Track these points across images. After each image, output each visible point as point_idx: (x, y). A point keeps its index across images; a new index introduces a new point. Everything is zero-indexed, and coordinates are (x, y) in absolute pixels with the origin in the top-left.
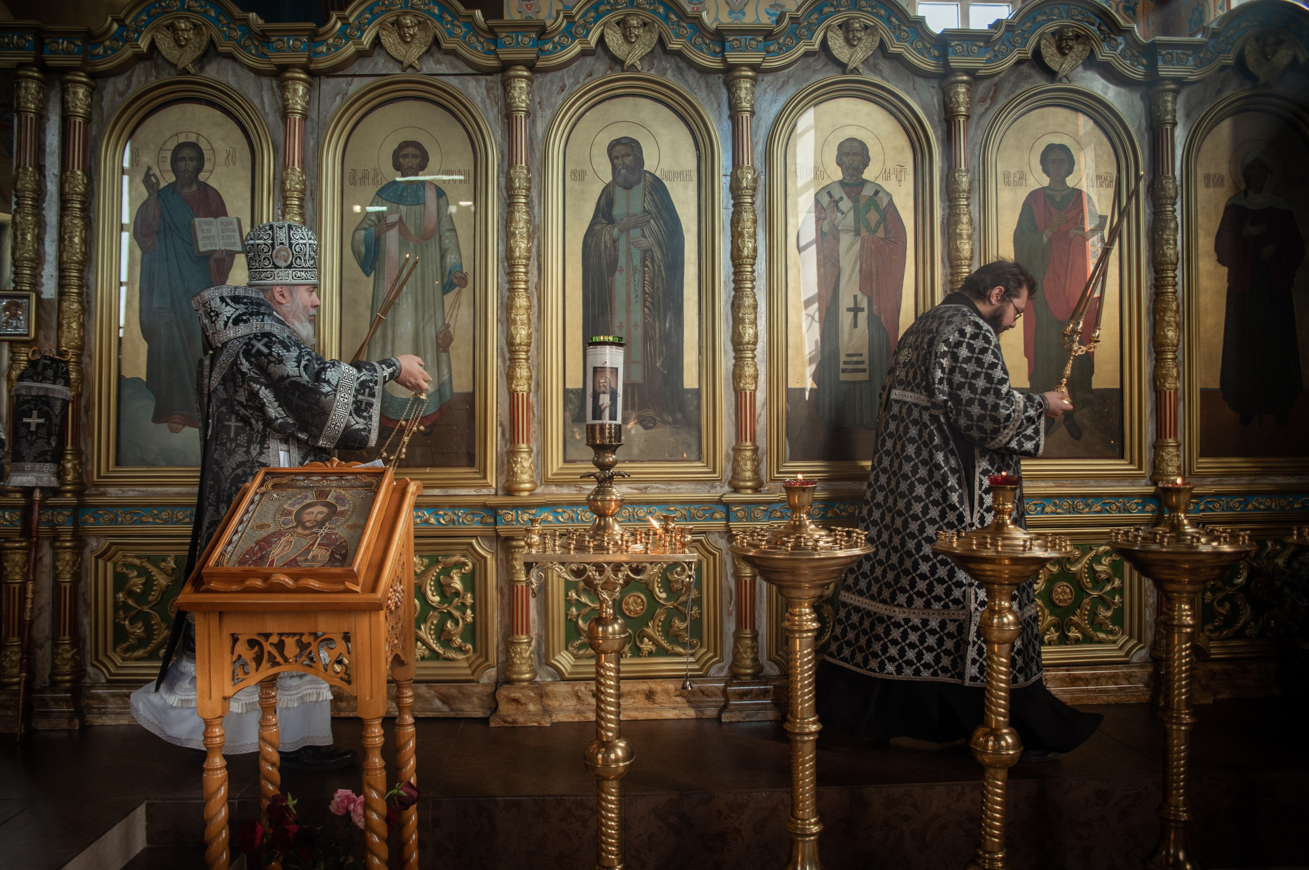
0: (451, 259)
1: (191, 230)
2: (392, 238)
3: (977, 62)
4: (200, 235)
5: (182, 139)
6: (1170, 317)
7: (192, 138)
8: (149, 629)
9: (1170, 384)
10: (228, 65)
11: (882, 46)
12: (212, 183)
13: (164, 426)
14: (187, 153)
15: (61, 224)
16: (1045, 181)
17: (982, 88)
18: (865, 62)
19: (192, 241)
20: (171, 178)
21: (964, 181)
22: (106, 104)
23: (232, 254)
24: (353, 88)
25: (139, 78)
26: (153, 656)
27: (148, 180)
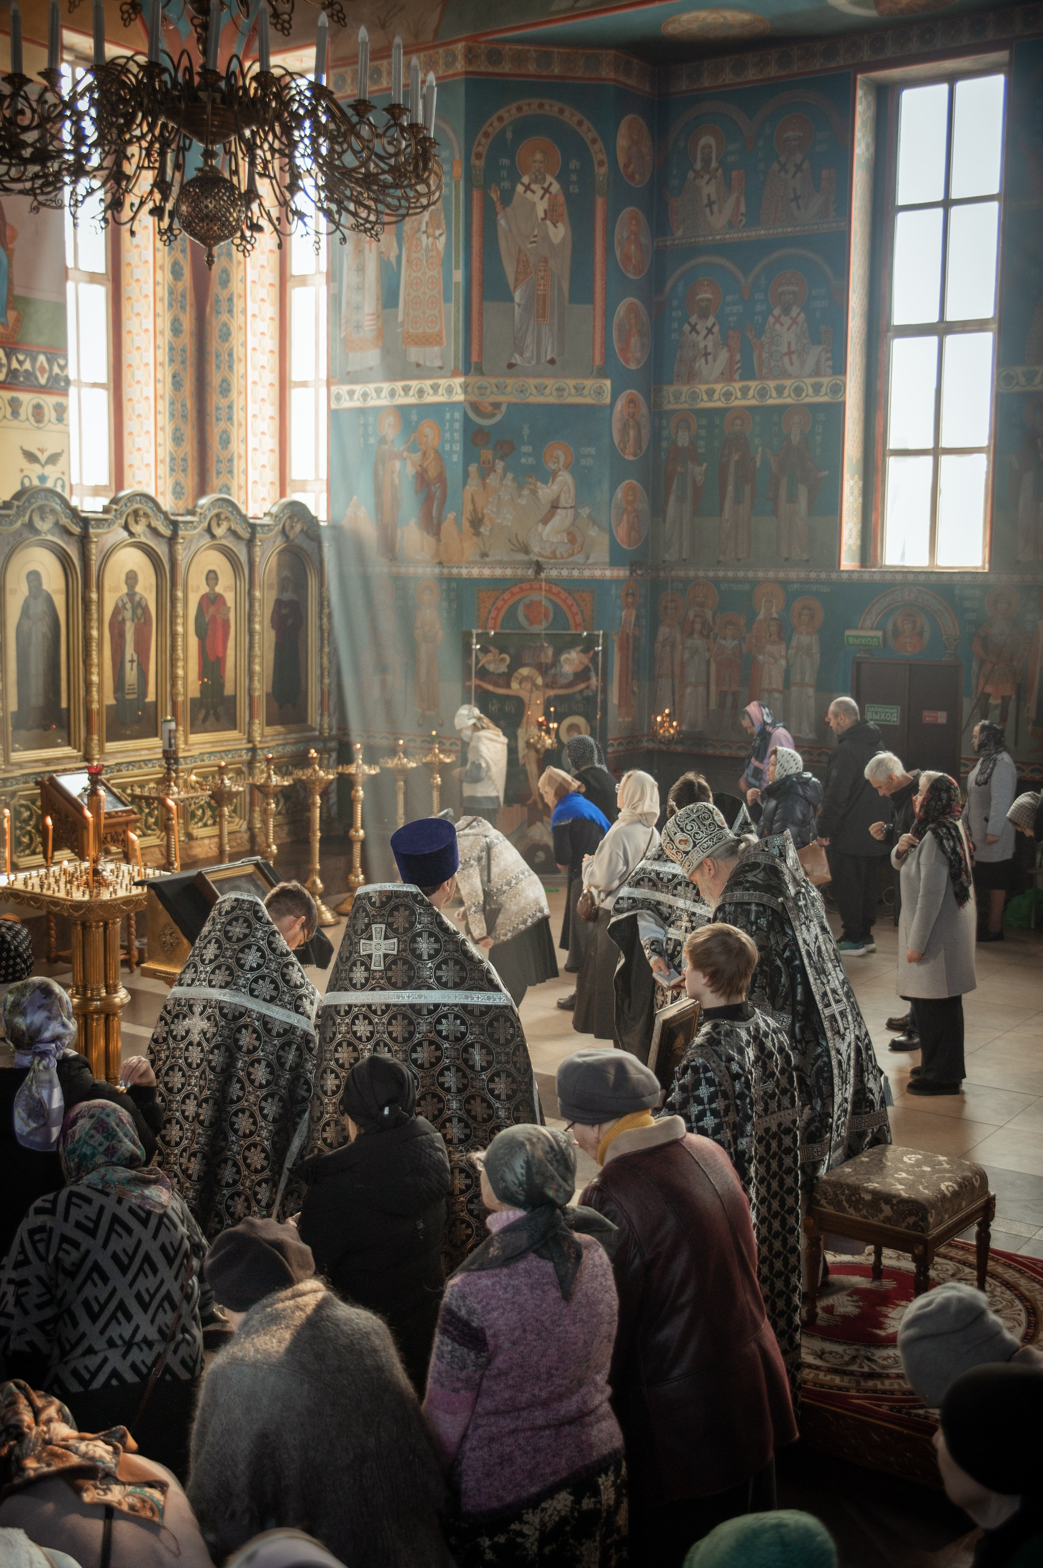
6: (257, 659)
11: (150, 524)
16: (207, 590)
17: (187, 544)
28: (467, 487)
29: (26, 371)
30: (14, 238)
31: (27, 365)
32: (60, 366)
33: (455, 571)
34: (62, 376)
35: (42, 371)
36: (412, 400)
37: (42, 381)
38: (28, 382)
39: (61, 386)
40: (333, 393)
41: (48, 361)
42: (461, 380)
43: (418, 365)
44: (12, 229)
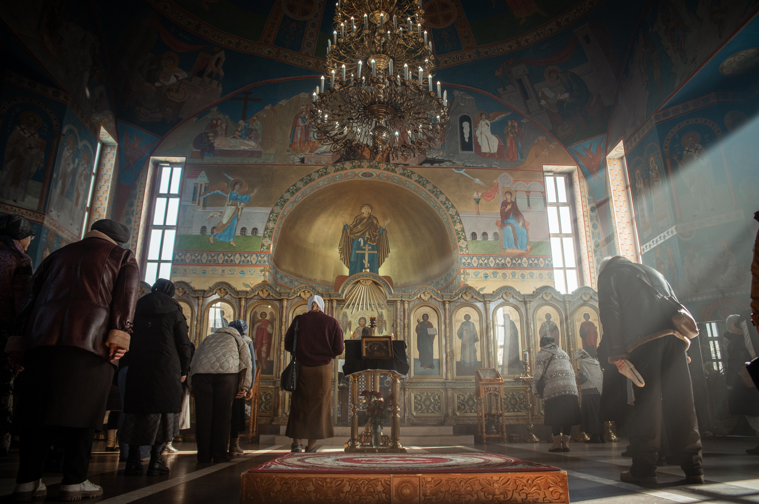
0: (476, 336)
1: (427, 330)
2: (465, 333)
3: (570, 300)
4: (428, 331)
5: (424, 313)
7: (426, 313)
8: (422, 407)
10: (433, 300)
11: (553, 296)
12: (430, 321)
13: (423, 368)
14: (425, 316)
15: (404, 329)
16: (585, 320)
17: (571, 304)
18: (550, 300)
19: (427, 333)
20: (423, 321)
21: (569, 321)
22: (410, 306)
23: (434, 335)
24: (457, 305)
25: (416, 302)
26: (422, 412)
27: (418, 321)
28: (684, 266)
29: (535, 264)
30: (528, 225)
31: (536, 262)
32: (548, 261)
33: (686, 300)
34: (550, 264)
35: (542, 263)
36: (662, 241)
37: (542, 266)
38: (536, 267)
39: (550, 267)
40: (642, 249)
41: (544, 260)
42: (675, 226)
43: (662, 227)
44: (528, 222)
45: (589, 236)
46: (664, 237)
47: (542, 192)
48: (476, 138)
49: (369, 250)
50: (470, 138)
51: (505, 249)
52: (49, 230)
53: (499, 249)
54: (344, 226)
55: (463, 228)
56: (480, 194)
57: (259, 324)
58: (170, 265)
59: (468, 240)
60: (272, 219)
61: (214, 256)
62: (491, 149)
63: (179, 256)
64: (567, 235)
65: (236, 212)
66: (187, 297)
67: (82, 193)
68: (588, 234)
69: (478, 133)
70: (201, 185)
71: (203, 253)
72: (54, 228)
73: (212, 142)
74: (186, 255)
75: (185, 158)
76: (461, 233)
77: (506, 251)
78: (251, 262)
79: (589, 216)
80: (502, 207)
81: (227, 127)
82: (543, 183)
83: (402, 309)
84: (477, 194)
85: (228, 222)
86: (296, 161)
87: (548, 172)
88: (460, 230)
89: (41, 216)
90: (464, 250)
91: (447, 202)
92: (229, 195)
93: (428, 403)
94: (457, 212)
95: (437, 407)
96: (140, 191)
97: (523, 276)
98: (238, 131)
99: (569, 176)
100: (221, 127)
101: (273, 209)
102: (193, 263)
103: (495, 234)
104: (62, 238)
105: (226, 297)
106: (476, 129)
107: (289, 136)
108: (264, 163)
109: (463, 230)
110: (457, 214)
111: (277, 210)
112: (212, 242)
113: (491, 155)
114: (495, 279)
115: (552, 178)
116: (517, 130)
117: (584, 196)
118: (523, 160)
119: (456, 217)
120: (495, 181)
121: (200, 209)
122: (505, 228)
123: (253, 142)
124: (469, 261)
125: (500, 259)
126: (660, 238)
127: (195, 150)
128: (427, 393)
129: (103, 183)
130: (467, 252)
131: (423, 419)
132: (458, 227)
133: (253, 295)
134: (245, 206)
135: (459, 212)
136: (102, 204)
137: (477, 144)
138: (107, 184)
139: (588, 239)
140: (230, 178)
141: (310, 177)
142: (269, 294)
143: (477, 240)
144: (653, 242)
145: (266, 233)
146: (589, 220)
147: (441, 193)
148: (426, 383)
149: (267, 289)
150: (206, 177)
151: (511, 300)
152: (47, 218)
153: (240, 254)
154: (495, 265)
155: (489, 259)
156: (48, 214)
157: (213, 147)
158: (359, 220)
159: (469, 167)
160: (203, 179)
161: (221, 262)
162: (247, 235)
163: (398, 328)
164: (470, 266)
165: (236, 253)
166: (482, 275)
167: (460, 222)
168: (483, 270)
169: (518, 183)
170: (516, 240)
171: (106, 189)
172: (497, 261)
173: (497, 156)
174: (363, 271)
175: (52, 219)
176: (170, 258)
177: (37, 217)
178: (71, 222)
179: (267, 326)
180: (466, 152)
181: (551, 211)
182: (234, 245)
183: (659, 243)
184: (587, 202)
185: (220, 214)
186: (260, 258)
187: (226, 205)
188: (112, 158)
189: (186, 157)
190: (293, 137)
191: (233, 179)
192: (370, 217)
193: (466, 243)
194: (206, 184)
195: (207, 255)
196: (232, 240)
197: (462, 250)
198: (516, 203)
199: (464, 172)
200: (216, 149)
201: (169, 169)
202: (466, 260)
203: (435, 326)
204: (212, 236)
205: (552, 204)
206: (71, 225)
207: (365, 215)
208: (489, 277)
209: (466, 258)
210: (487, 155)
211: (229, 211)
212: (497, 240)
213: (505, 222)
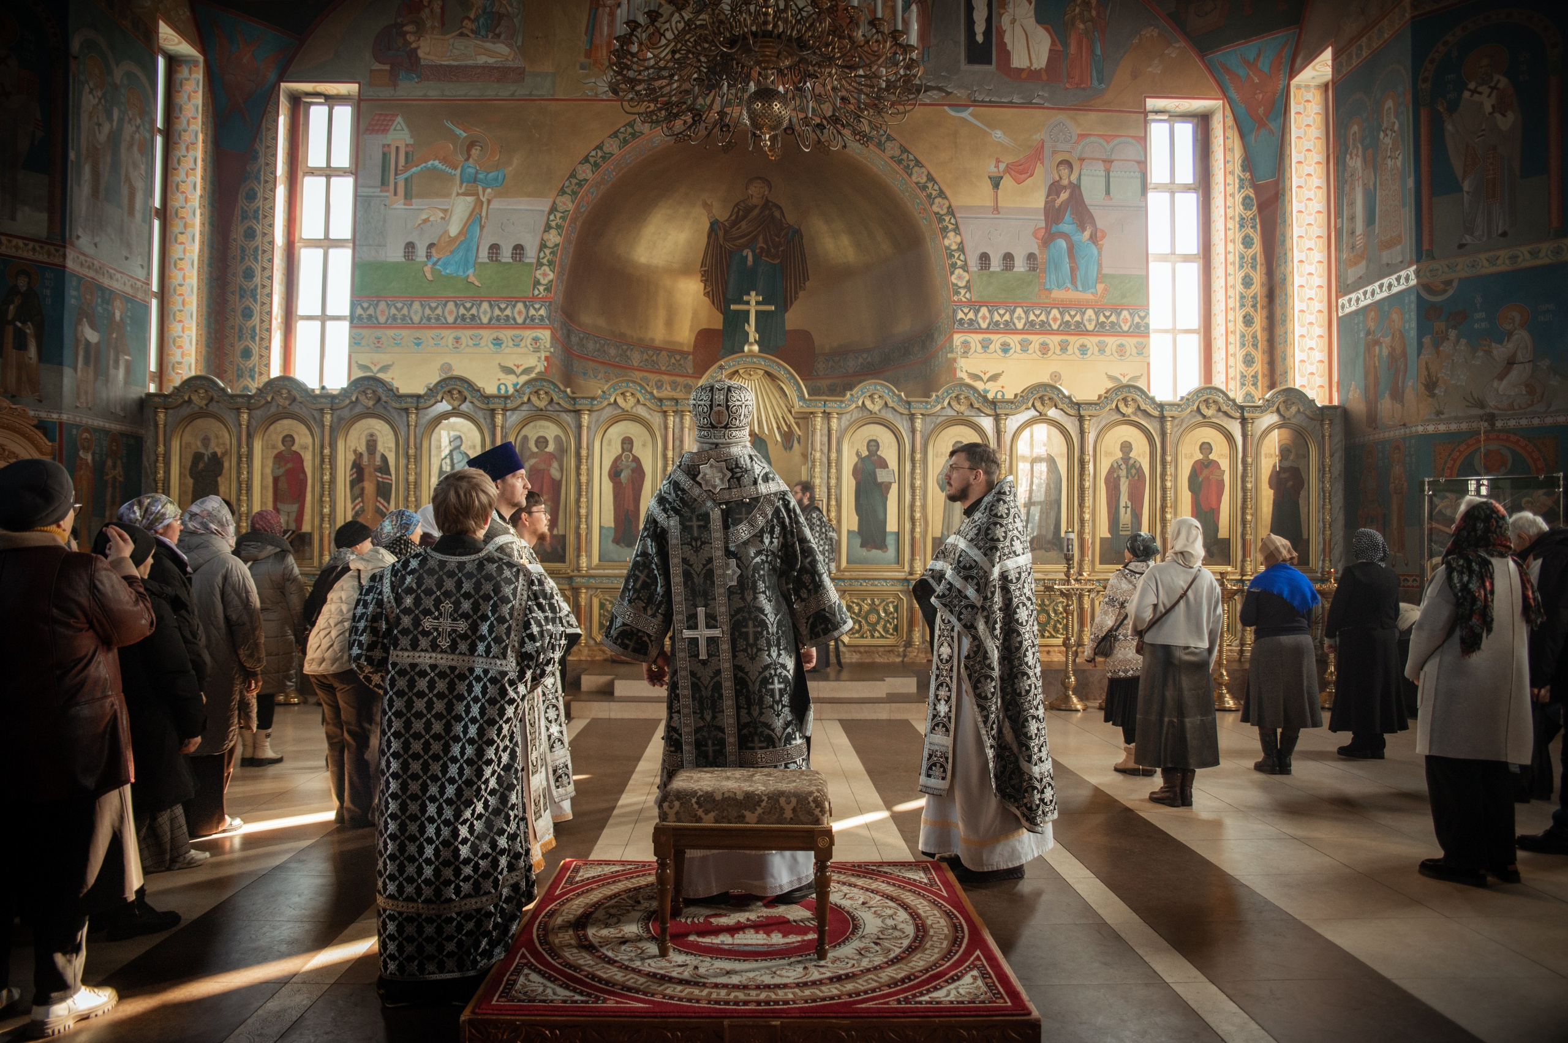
1: (875, 473)
3: (1175, 413)
4: (878, 476)
5: (871, 438)
6: (1248, 511)
7: (875, 438)
8: (860, 626)
9: (1248, 537)
10: (890, 410)
11: (1138, 406)
12: (883, 455)
13: (865, 549)
14: (873, 443)
15: (829, 472)
16: (1201, 457)
17: (1176, 421)
18: (1133, 413)
19: (875, 479)
20: (867, 453)
21: (1169, 459)
22: (843, 424)
23: (890, 483)
24: (938, 421)
25: (855, 415)
26: (862, 637)
27: (858, 454)
28: (1422, 357)
29: (1112, 323)
30: (1103, 237)
31: (1113, 318)
32: (1140, 317)
33: (1414, 429)
34: (1143, 323)
35: (1125, 321)
36: (1385, 294)
37: (1125, 328)
38: (1114, 330)
39: (1141, 331)
40: (1340, 304)
41: (1131, 314)
42: (1414, 267)
43: (1388, 264)
44: (1102, 231)
45: (1233, 263)
46: (1390, 286)
47: (1138, 162)
48: (1001, 33)
49: (758, 303)
50: (988, 33)
51: (1049, 291)
52: (80, 279)
53: (1037, 289)
54: (712, 224)
55: (962, 242)
56: (1002, 166)
57: (533, 461)
58: (346, 325)
59: (971, 269)
60: (553, 224)
61: (436, 308)
62: (1034, 61)
63: (363, 308)
64: (1186, 258)
65: (477, 210)
66: (385, 408)
67: (139, 185)
68: (1230, 258)
69: (1005, 21)
70: (397, 148)
71: (412, 302)
72: (91, 274)
73: (414, 45)
74: (377, 305)
75: (357, 86)
76: (957, 255)
77: (1053, 295)
78: (514, 319)
79: (1237, 219)
80: (1048, 195)
81: (443, 8)
82: (1143, 140)
83: (826, 431)
84: (997, 167)
85: (460, 233)
86: (600, 90)
87: (1157, 112)
88: (954, 247)
89: (57, 251)
90: (963, 291)
91: (930, 185)
92: (459, 170)
93: (873, 618)
94: (950, 207)
95: (890, 627)
96: (267, 164)
97: (1083, 349)
98: (469, 19)
99: (1203, 121)
100: (432, 11)
101: (554, 202)
102: (393, 323)
103: (1031, 257)
104: (111, 292)
105: (465, 407)
106: (1002, 11)
107: (583, 30)
108: (530, 95)
109: (961, 248)
110: (951, 212)
111: (564, 204)
112: (429, 276)
113: (1033, 75)
114: (1024, 355)
115: (1166, 126)
116: (1094, 13)
117: (1232, 173)
118: (1103, 86)
119: (947, 218)
120: (1037, 137)
121: (399, 204)
122: (1052, 245)
123: (503, 46)
124: (971, 315)
125: (1037, 312)
126: (1381, 286)
127: (377, 66)
128: (873, 601)
129: (184, 152)
130: (968, 295)
131: (862, 649)
132: (951, 240)
133: (519, 402)
134: (495, 197)
135: (954, 204)
136: (186, 200)
137: (1002, 45)
138: (191, 153)
139: (1230, 269)
140: (458, 131)
141: (632, 127)
142: (552, 400)
143: (991, 269)
144: (1365, 293)
145: (542, 255)
146: (1237, 226)
147: (918, 163)
148: (869, 579)
149: (547, 390)
150: (406, 131)
151: (1052, 413)
152: (71, 254)
153: (490, 302)
154: (1025, 324)
155: (1014, 311)
156: (72, 244)
157: (418, 59)
158: (742, 212)
159: (983, 104)
160: (399, 135)
161: (451, 319)
162: (504, 260)
163: (817, 470)
164: (972, 327)
165: (482, 302)
166: (998, 345)
167: (957, 230)
168: (999, 336)
169: (1088, 140)
170: (1073, 270)
171: (192, 165)
172: (1032, 317)
173: (1044, 76)
174: (746, 348)
175: (85, 255)
176: (346, 311)
177: (49, 254)
178: (125, 253)
179: (550, 465)
180: (977, 67)
181: (1157, 202)
182: (477, 283)
183: (1378, 297)
184: (1237, 186)
185: (441, 215)
186: (532, 312)
187: (454, 193)
188: (195, 92)
189: (359, 83)
190: (593, 34)
191: (465, 135)
192: (767, 204)
193: (966, 276)
194: (407, 145)
195: (422, 305)
196: (471, 271)
197: (958, 293)
198: (1079, 187)
199: (970, 114)
200: (422, 62)
201: (325, 109)
202: (966, 314)
203: (893, 464)
204: (430, 264)
205: (1158, 188)
206: (127, 258)
207: (755, 201)
208: (1012, 351)
209: (966, 310)
210: (1024, 75)
211: (461, 207)
212: (1034, 269)
213: (1054, 229)
